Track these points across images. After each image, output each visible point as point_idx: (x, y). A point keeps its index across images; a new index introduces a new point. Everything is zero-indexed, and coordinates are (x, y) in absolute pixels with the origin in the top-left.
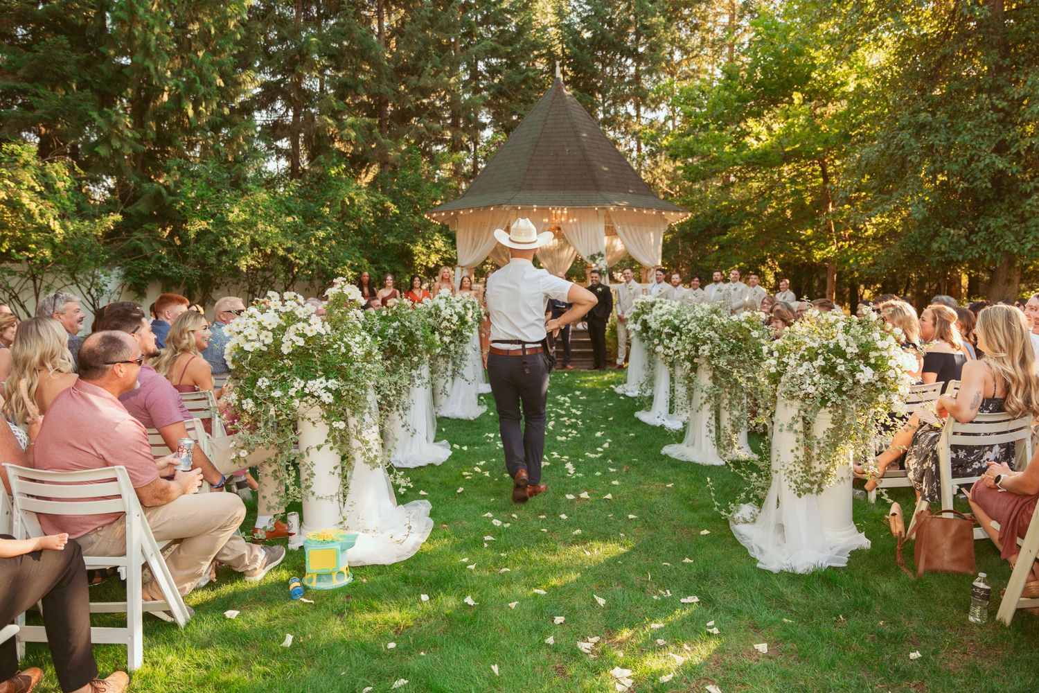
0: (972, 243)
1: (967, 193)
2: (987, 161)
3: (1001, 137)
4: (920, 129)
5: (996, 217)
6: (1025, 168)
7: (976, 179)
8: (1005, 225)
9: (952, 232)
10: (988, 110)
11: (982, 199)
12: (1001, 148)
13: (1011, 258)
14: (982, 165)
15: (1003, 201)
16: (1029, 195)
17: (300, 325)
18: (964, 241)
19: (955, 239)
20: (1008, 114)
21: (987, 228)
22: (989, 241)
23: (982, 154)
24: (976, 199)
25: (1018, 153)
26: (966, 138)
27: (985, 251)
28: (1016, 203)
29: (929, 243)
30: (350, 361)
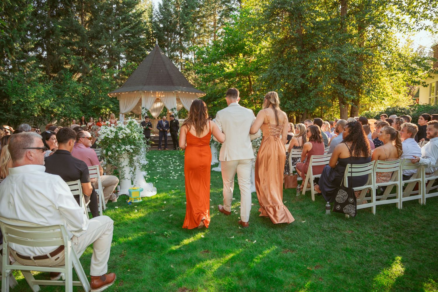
0: (296, 106)
1: (295, 90)
2: (299, 80)
3: (303, 73)
4: (280, 69)
5: (302, 97)
6: (310, 83)
7: (296, 86)
8: (305, 100)
9: (290, 102)
10: (299, 64)
11: (298, 92)
12: (303, 76)
13: (307, 110)
14: (298, 81)
15: (304, 93)
16: (311, 91)
17: (123, 130)
18: (294, 105)
19: (291, 104)
20: (304, 66)
21: (300, 101)
22: (301, 105)
23: (298, 78)
24: (297, 92)
25: (308, 78)
26: (293, 73)
27: (300, 108)
28: (308, 93)
29: (284, 105)
30: (136, 140)
